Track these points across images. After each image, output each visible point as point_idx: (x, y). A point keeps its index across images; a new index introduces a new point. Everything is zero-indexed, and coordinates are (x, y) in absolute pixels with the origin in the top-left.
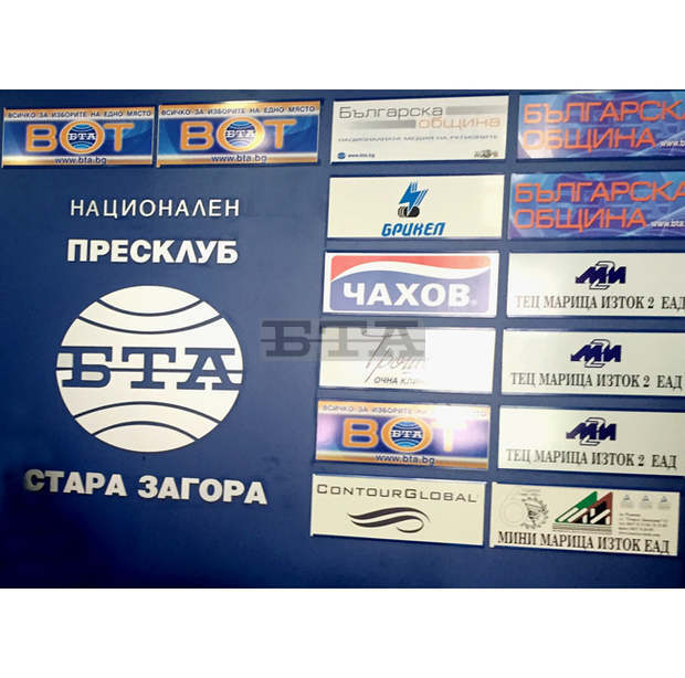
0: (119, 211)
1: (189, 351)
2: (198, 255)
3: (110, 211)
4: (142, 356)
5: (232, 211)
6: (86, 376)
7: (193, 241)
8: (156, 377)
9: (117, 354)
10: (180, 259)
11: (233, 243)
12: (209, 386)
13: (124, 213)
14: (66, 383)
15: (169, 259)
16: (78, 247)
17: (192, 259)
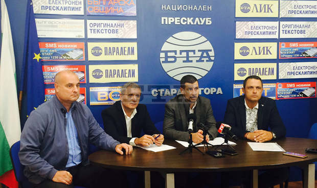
0: (177, 8)
1: (199, 51)
2: (201, 22)
3: (174, 8)
4: (185, 53)
5: (210, 9)
6: (169, 60)
7: (199, 17)
8: (190, 59)
9: (178, 52)
10: (195, 23)
11: (210, 19)
12: (205, 61)
13: (178, 9)
14: (163, 62)
15: (192, 23)
16: (165, 19)
17: (199, 23)
